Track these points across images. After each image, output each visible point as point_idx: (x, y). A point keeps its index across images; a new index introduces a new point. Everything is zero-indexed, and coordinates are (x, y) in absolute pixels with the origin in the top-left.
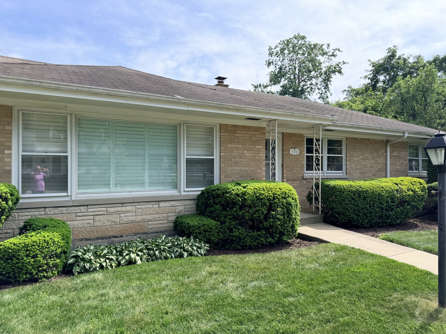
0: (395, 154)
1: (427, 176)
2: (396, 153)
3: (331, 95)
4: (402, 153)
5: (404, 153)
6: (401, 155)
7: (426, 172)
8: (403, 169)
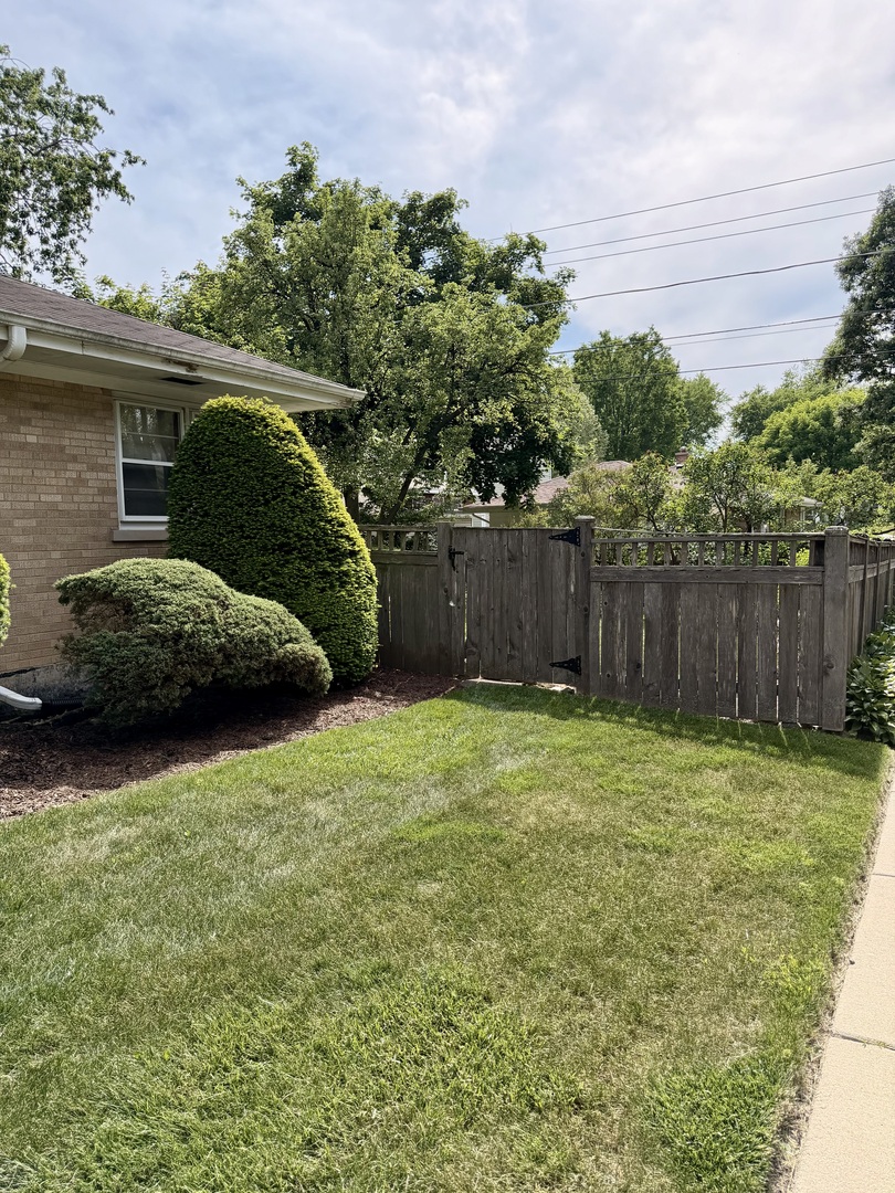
0: (32, 439)
1: (166, 536)
2: (38, 431)
3: (83, 263)
4: (76, 435)
5: (88, 436)
6: (67, 442)
7: (165, 518)
8: (84, 507)
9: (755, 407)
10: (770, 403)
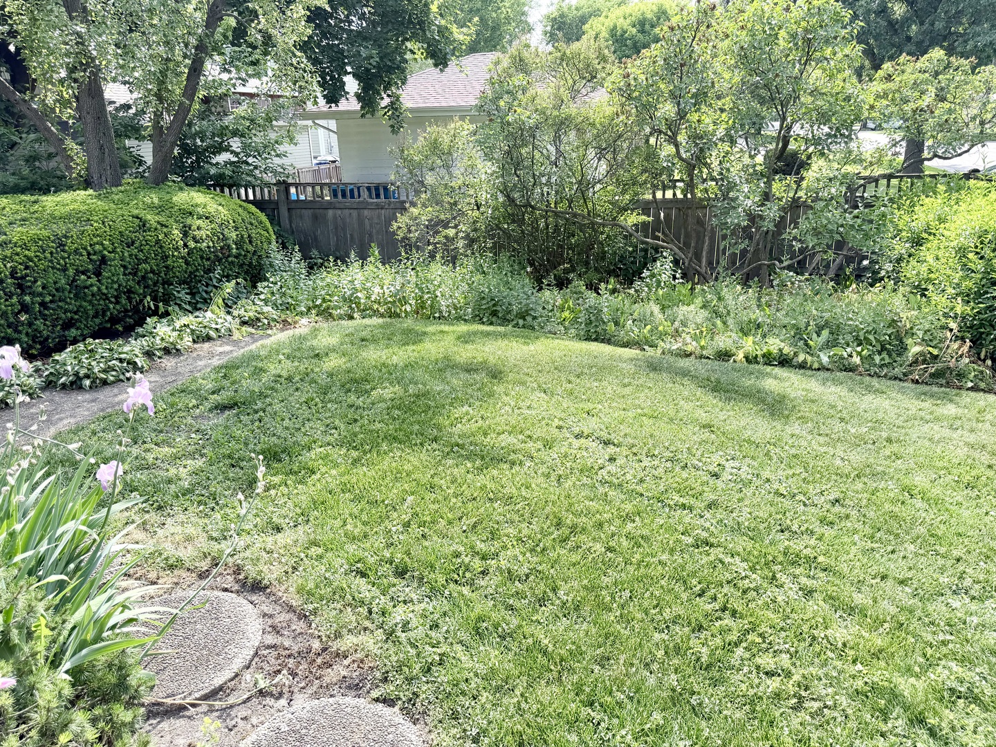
9: (562, 16)
10: (575, 12)
